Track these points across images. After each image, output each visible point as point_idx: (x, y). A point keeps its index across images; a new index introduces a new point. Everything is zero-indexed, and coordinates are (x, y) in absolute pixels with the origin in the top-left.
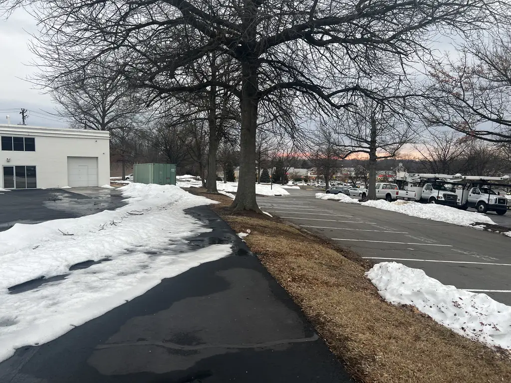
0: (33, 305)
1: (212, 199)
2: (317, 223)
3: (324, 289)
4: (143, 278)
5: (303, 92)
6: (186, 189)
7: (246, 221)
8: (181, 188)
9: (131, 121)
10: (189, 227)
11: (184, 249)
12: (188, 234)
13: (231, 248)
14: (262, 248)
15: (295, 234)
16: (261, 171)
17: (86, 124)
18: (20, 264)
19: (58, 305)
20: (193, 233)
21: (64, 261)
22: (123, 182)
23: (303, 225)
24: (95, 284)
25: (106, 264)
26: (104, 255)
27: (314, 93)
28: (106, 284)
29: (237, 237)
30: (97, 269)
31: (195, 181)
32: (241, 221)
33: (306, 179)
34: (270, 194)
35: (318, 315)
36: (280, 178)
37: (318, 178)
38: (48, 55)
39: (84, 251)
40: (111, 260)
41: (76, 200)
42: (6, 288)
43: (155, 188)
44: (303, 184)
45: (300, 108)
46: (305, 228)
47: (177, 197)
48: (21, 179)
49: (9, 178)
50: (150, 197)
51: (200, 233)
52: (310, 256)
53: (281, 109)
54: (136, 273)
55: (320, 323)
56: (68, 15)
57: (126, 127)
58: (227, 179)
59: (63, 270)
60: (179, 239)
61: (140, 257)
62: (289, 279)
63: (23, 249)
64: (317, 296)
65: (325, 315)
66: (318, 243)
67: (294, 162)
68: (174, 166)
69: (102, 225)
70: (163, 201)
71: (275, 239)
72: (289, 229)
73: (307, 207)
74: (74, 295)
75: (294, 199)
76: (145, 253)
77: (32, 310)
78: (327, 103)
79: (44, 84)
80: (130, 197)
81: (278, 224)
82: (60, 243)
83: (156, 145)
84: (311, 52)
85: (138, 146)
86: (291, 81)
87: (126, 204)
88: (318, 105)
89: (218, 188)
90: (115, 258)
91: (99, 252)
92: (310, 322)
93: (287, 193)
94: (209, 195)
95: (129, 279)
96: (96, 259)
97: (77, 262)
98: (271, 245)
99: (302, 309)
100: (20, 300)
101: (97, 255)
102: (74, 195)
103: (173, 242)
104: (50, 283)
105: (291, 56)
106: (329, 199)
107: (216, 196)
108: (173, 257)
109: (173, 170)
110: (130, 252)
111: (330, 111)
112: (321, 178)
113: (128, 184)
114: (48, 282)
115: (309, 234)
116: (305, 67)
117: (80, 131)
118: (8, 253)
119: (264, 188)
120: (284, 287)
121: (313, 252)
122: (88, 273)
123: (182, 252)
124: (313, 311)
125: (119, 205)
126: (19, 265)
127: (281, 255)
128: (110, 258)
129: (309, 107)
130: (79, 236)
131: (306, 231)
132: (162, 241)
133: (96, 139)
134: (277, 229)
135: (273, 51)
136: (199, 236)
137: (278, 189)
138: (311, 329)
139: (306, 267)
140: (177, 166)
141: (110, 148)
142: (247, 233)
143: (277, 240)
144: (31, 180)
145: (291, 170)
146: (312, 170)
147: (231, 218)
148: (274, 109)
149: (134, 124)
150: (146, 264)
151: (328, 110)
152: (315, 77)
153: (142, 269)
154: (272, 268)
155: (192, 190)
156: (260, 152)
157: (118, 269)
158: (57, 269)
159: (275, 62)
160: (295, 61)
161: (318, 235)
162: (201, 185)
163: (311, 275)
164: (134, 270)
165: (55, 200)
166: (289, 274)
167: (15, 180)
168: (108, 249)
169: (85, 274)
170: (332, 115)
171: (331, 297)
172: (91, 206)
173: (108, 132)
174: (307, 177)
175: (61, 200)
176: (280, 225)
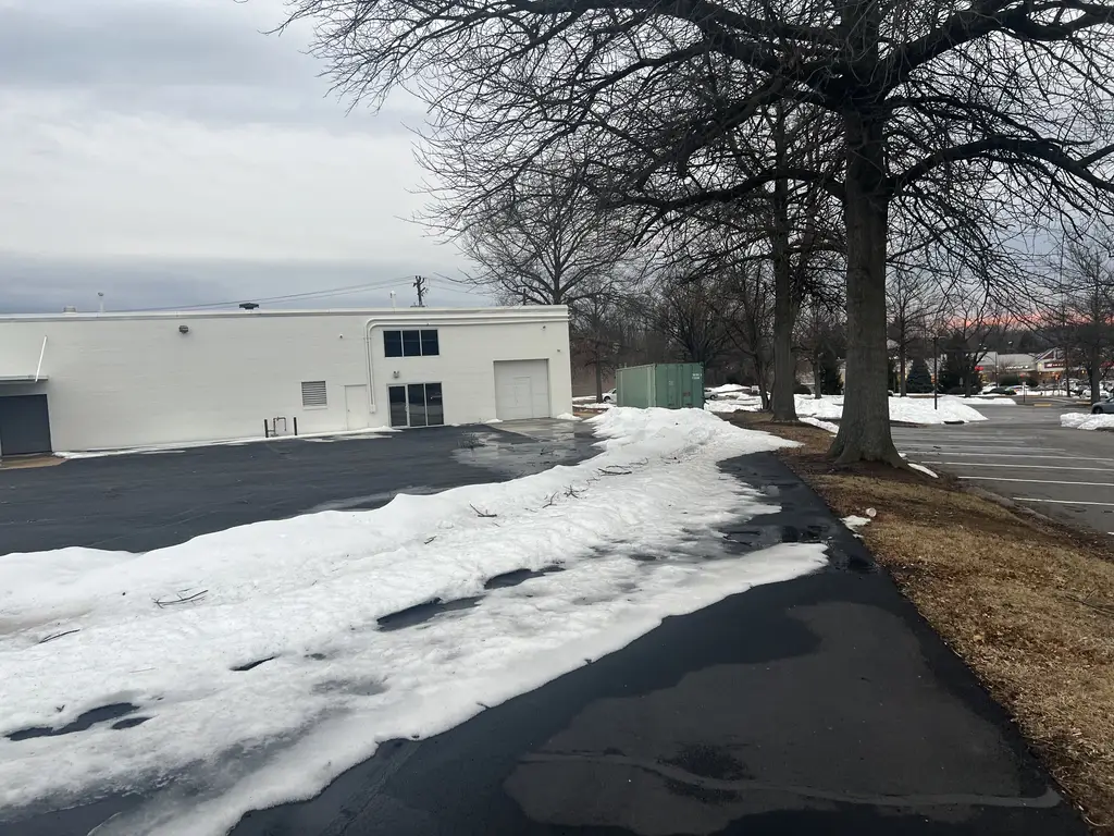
0: (414, 657)
1: (783, 437)
2: (1063, 492)
3: (1080, 670)
4: (625, 612)
5: (1010, 162)
6: (724, 416)
7: (866, 489)
8: (715, 413)
9: (609, 280)
10: (728, 502)
11: (714, 552)
12: (722, 517)
13: (824, 552)
14: (905, 554)
15: (1000, 522)
16: (909, 366)
17: (524, 294)
18: (399, 573)
19: (460, 659)
20: (735, 516)
21: (475, 569)
22: (597, 406)
23: (1025, 496)
24: (529, 620)
25: (552, 577)
26: (550, 558)
27: (1042, 161)
28: (548, 621)
29: (842, 525)
30: (535, 589)
31: (747, 397)
32: (853, 488)
33: (1033, 380)
34: (931, 421)
35: (1062, 738)
36: (959, 380)
37: (1068, 374)
38: (447, 167)
39: (512, 550)
40: (563, 570)
41: (510, 445)
42: (373, 619)
43: (659, 417)
44: (1024, 391)
45: (1003, 203)
46: (1027, 504)
47: (704, 435)
48: (418, 409)
49: (397, 407)
50: (648, 436)
51: (751, 515)
52: (1042, 580)
53: (951, 211)
54: (611, 600)
55: (1065, 760)
56: (481, 82)
57: (601, 293)
58: (822, 389)
59: (472, 586)
60: (704, 527)
61: (621, 565)
62: (977, 637)
63: (407, 544)
64: (1059, 686)
65: (1081, 741)
66: (1065, 543)
67: (997, 339)
68: (698, 366)
69: (550, 495)
70: (675, 445)
71: (940, 532)
72: (980, 507)
73: (1039, 449)
74: (488, 642)
75: (1000, 432)
76: (632, 557)
77: (411, 666)
78: (1080, 181)
79: (443, 224)
80: (609, 437)
81: (952, 494)
82: (470, 532)
83: (662, 324)
84: (1029, 60)
85: (626, 332)
86: (975, 139)
87: (600, 451)
88: (1054, 190)
89: (798, 412)
90: (572, 565)
91: (540, 554)
92: (1034, 755)
93: (978, 417)
94: (777, 427)
95: (597, 612)
96: (534, 568)
97: (499, 571)
98: (931, 548)
99: (1015, 717)
100: (395, 644)
101: (537, 558)
102: (507, 437)
103: (690, 534)
104: (449, 613)
105: (975, 78)
106: (1098, 429)
107: (795, 428)
108: (691, 569)
109: (697, 376)
110: (600, 553)
111: (1092, 200)
112: (1077, 375)
113: (606, 410)
114: (446, 610)
115: (1039, 520)
116: (1014, 98)
117: (515, 311)
118: (383, 551)
119: (917, 405)
120: (964, 656)
121: (1050, 569)
122: (518, 595)
123: (709, 558)
124: (1046, 727)
125: (586, 454)
126: (397, 575)
127: (958, 575)
128: (561, 566)
129: (1028, 197)
130: (505, 518)
131: (1033, 512)
132: (666, 532)
133: (544, 323)
134: (948, 507)
135: (925, 75)
136: (749, 523)
137: (955, 408)
138: (1038, 774)
139: (1027, 606)
140: (705, 367)
141: (572, 339)
142: (868, 516)
143: (947, 536)
144: (435, 408)
145: (990, 359)
146: (1050, 356)
147: (829, 479)
148: (931, 214)
149: (616, 286)
150: (632, 581)
151: (1083, 198)
152: (1042, 118)
153: (623, 591)
154: (930, 606)
155: (739, 419)
156: (901, 322)
157: (575, 590)
158: (463, 584)
159: (930, 99)
160: (984, 90)
161: (1066, 523)
162: (760, 406)
163: (1042, 629)
164: (606, 593)
165: (472, 447)
166: (977, 624)
167: (408, 410)
168: (558, 547)
169: (511, 597)
170: (1097, 210)
171: (1100, 693)
172: (534, 456)
173: (566, 306)
174: (1035, 373)
175: (483, 446)
176: (957, 499)
